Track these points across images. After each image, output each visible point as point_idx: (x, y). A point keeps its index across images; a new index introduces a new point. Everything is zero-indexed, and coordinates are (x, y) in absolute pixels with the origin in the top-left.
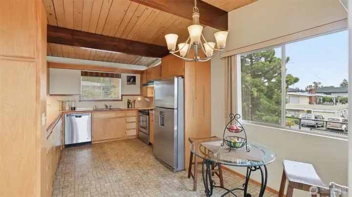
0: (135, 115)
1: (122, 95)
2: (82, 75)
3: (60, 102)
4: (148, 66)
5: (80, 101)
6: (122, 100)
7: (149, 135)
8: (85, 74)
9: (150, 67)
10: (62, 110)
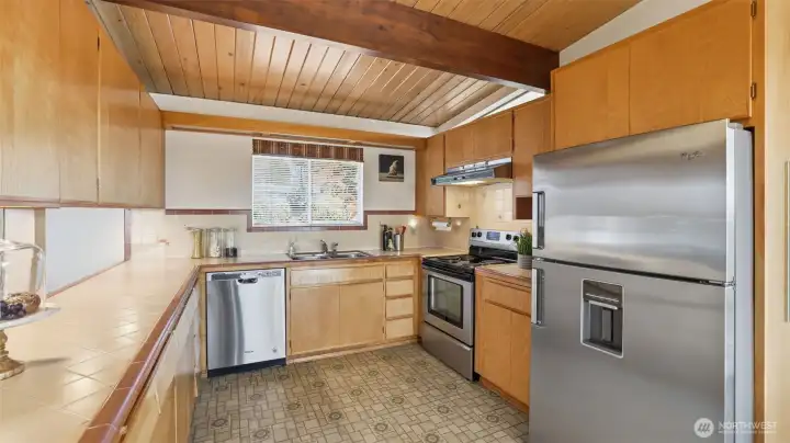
0: (410, 273)
1: (366, 213)
2: (255, 152)
3: (194, 233)
4: (436, 126)
5: (250, 230)
6: (365, 227)
7: (473, 347)
8: (262, 148)
9: (443, 129)
10: (201, 257)
